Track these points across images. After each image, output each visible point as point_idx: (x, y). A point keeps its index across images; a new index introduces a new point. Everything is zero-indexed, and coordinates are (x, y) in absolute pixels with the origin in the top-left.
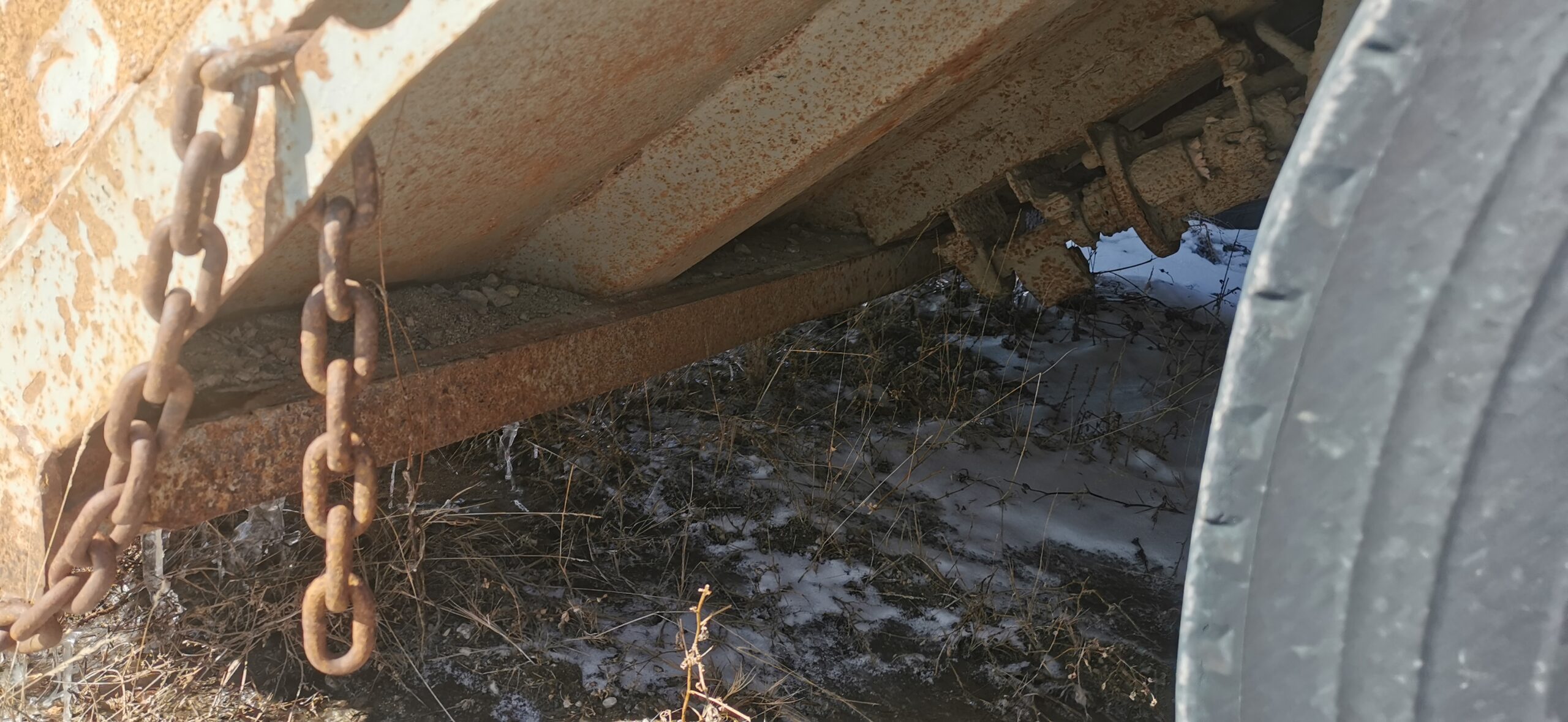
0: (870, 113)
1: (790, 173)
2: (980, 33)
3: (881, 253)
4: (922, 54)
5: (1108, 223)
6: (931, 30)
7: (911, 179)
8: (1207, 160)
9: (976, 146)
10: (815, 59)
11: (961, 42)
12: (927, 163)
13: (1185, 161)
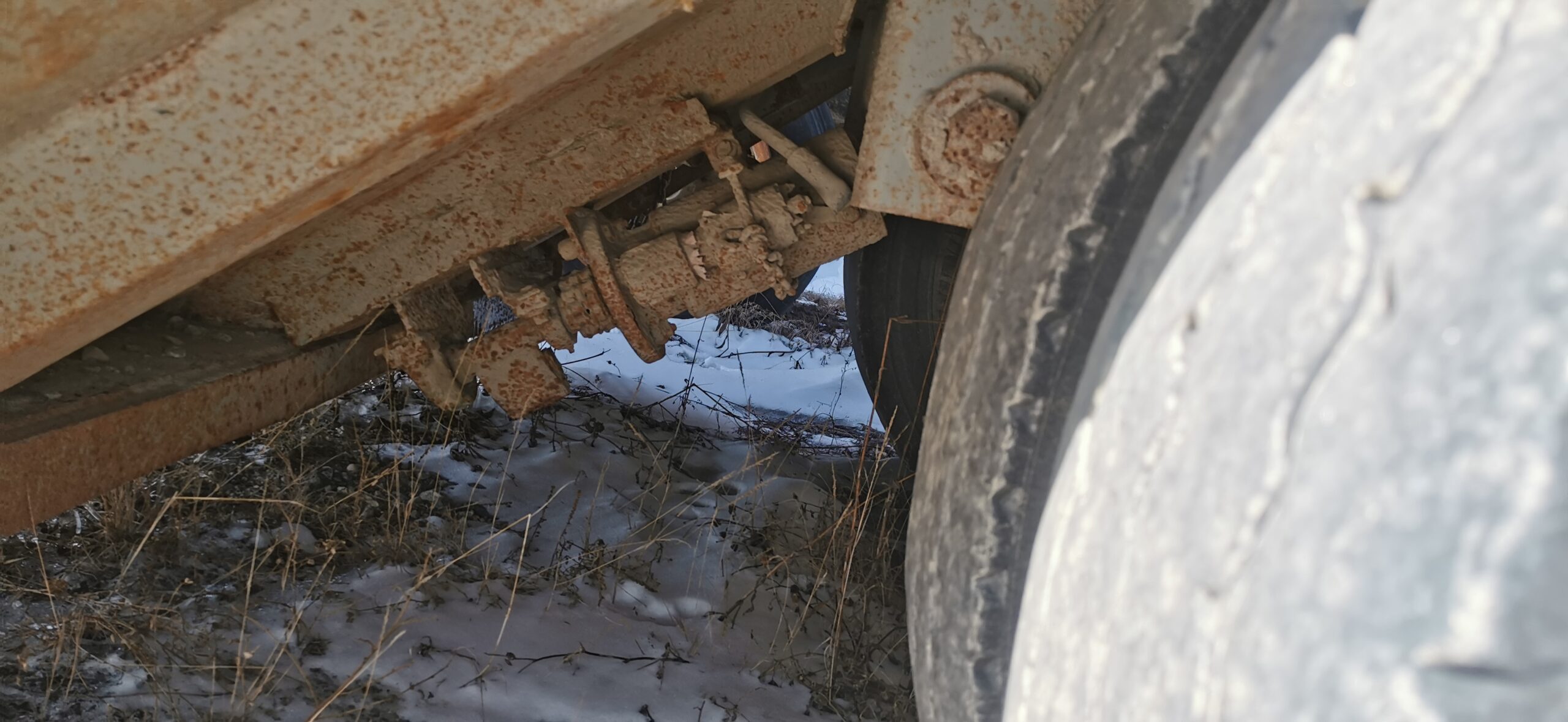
0: (312, 178)
1: (180, 259)
2: (481, 79)
3: (304, 355)
4: (394, 100)
5: (589, 322)
6: (411, 68)
7: (345, 263)
8: (704, 257)
9: (430, 226)
10: (224, 91)
11: (454, 89)
12: (366, 243)
13: (681, 258)
